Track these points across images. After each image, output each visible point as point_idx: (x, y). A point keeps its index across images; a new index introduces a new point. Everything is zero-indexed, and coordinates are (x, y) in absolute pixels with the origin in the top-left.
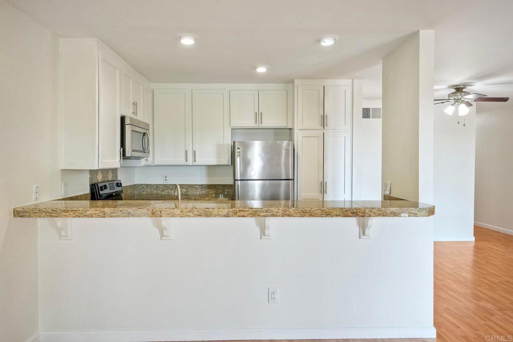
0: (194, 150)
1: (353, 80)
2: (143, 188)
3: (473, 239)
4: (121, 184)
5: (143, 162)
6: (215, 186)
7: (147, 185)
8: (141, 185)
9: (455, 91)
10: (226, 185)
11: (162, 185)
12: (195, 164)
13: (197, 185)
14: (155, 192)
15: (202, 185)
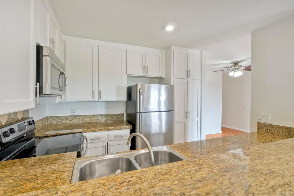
0: (100, 90)
1: (202, 51)
2: (53, 119)
3: (221, 132)
4: (33, 121)
5: (58, 99)
6: (112, 115)
7: (57, 117)
8: (51, 117)
9: (234, 64)
10: (119, 114)
11: (71, 116)
12: (100, 100)
13: (99, 115)
14: (64, 122)
15: (102, 115)
